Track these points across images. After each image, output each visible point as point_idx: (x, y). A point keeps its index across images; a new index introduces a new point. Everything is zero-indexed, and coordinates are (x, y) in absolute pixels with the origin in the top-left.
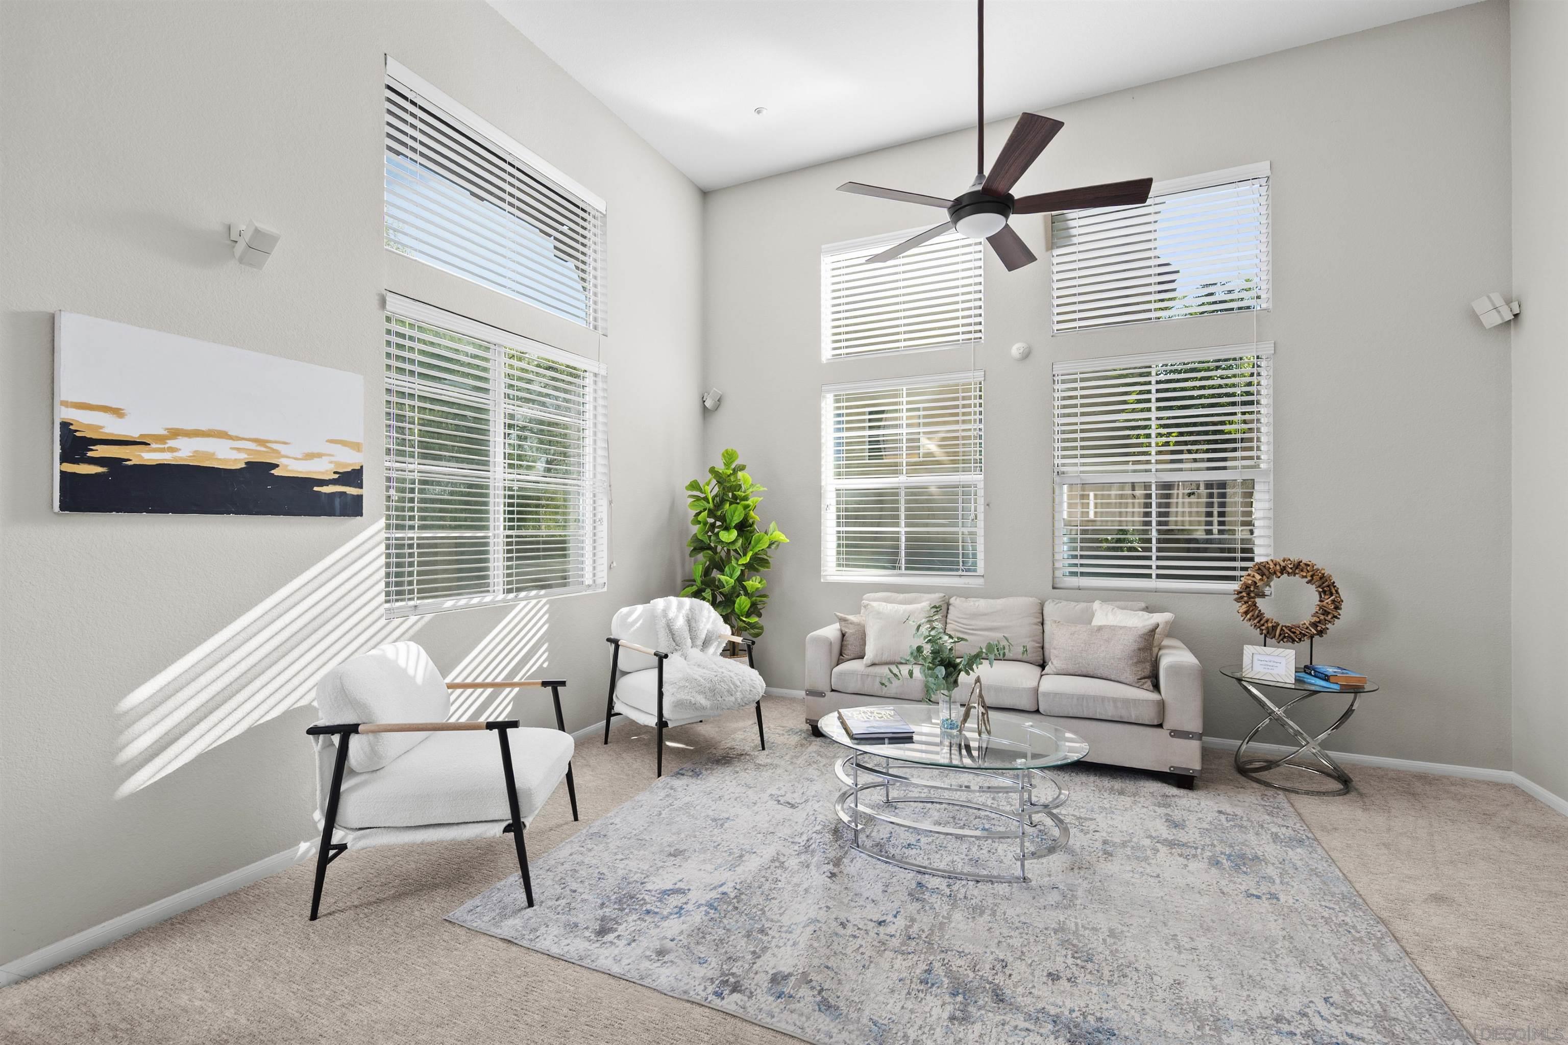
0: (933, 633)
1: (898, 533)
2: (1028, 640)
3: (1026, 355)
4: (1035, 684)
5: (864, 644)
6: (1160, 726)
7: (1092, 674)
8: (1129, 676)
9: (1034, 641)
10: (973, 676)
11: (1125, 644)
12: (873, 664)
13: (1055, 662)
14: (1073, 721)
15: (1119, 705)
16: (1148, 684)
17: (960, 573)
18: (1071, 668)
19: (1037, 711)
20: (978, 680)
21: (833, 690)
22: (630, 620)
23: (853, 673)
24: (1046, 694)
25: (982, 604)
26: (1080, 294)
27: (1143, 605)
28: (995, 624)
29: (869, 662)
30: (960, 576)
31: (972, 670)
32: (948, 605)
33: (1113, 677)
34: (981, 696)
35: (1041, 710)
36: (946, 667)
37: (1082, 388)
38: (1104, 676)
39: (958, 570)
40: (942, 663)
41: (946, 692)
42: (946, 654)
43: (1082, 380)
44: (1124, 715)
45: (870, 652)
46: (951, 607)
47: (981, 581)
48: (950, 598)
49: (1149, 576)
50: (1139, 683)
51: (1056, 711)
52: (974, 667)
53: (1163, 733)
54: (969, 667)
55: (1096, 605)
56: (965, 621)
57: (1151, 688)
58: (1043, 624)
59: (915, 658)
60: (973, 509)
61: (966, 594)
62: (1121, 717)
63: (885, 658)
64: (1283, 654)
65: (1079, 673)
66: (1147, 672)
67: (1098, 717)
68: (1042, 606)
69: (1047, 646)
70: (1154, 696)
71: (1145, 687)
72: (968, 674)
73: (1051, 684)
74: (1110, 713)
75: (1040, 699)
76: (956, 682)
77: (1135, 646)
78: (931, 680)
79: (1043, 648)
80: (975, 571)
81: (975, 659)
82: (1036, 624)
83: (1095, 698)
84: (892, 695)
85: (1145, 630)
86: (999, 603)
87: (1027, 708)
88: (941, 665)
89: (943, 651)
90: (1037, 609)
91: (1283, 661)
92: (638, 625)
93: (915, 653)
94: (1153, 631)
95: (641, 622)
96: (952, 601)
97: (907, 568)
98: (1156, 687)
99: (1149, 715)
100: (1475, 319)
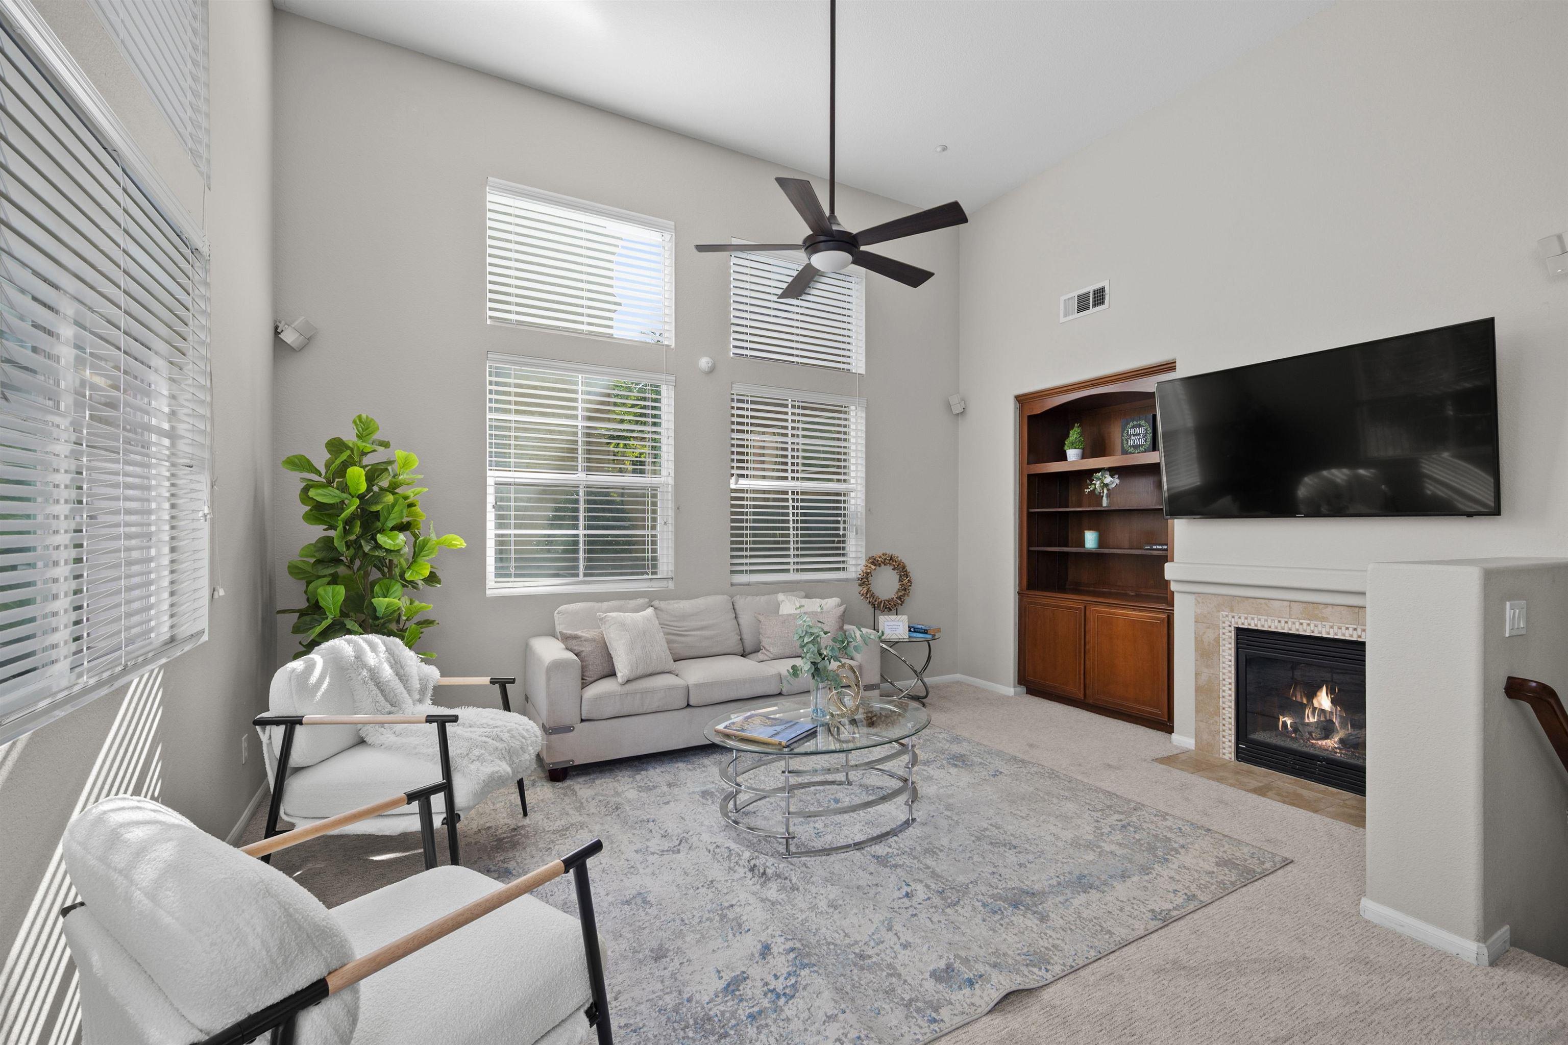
1: (577, 536)
3: (712, 370)
5: (613, 661)
12: (628, 681)
18: (788, 652)
19: (780, 694)
21: (582, 721)
22: (314, 679)
23: (609, 695)
25: (683, 606)
26: (751, 327)
28: (704, 623)
30: (650, 579)
32: (652, 609)
37: (752, 410)
43: (753, 402)
45: (623, 669)
46: (655, 612)
47: (673, 581)
49: (788, 571)
55: (781, 597)
63: (640, 672)
64: (901, 619)
68: (732, 602)
69: (745, 637)
75: (784, 682)
79: (742, 639)
80: (661, 572)
84: (654, 710)
86: (700, 603)
91: (901, 624)
92: (325, 686)
95: (327, 680)
97: (585, 575)
100: (949, 406)
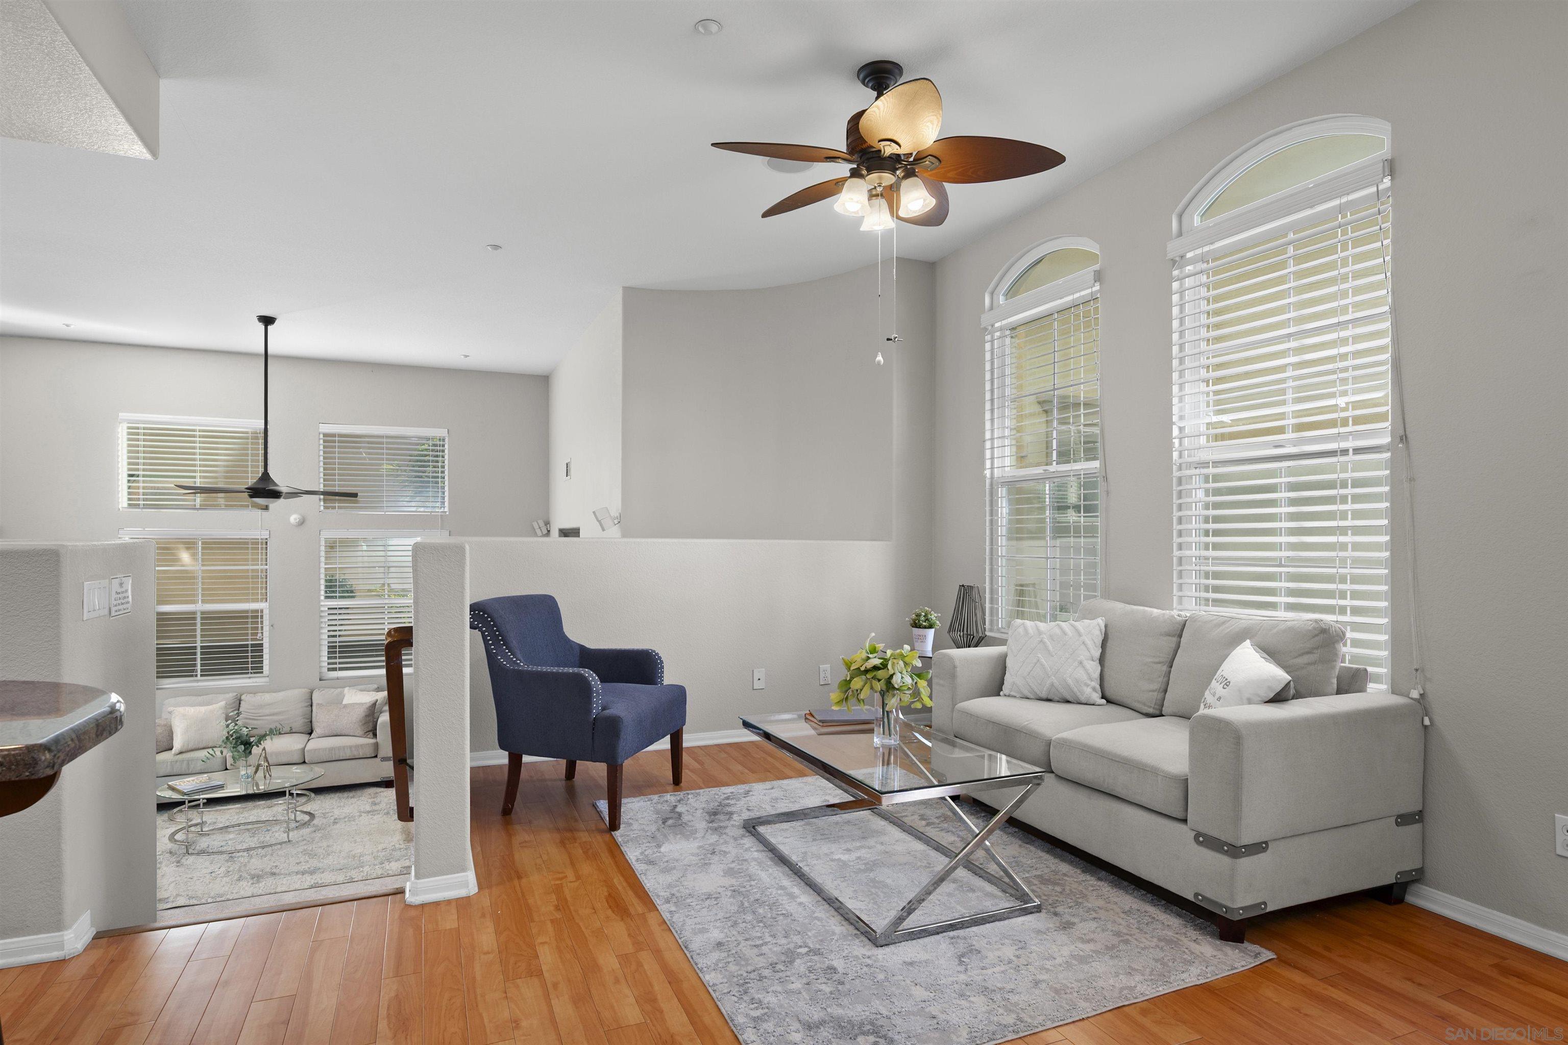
0: (236, 728)
2: (300, 718)
3: (302, 523)
4: (303, 746)
5: (172, 739)
6: (376, 756)
7: (339, 734)
8: (359, 732)
9: (304, 718)
10: (261, 747)
11: (360, 713)
12: (181, 753)
13: (317, 730)
14: (327, 764)
15: (353, 749)
16: (371, 734)
17: (250, 675)
18: (327, 733)
19: (304, 762)
20: (264, 749)
23: (163, 762)
24: (309, 751)
25: (267, 697)
27: (376, 686)
28: (276, 711)
29: (177, 752)
30: (250, 678)
31: (261, 744)
32: (240, 700)
33: (351, 734)
34: (266, 757)
35: (306, 761)
36: (245, 745)
38: (346, 734)
39: (248, 673)
40: (242, 743)
41: (244, 759)
42: (244, 738)
44: (356, 754)
45: (177, 744)
46: (242, 702)
47: (267, 679)
48: (241, 696)
50: (365, 735)
51: (316, 760)
52: (262, 742)
53: (378, 760)
54: (258, 743)
55: (347, 689)
56: (253, 711)
57: (372, 736)
58: (311, 706)
59: (225, 743)
60: (260, 628)
61: (254, 691)
62: (354, 756)
63: (192, 747)
65: (332, 734)
66: (370, 728)
67: (341, 758)
68: (311, 693)
69: (314, 720)
70: (373, 741)
71: (368, 736)
72: (258, 746)
73: (315, 744)
74: (348, 754)
75: (306, 754)
76: (250, 752)
77: (363, 714)
78: (236, 753)
79: (311, 722)
80: (262, 672)
81: (262, 737)
82: (307, 707)
83: (339, 748)
84: (197, 772)
85: (371, 703)
86: (280, 695)
87: (298, 761)
88: (241, 744)
89: (242, 737)
90: (308, 696)
93: (225, 741)
94: (375, 704)
96: (243, 697)
97: (201, 675)
98: (375, 735)
99: (369, 752)
